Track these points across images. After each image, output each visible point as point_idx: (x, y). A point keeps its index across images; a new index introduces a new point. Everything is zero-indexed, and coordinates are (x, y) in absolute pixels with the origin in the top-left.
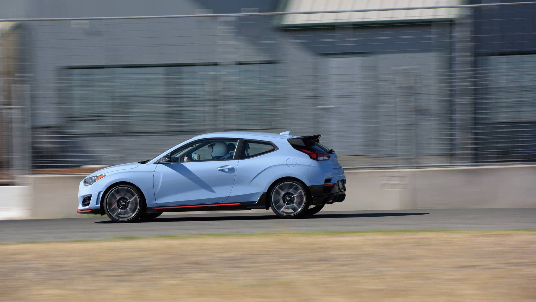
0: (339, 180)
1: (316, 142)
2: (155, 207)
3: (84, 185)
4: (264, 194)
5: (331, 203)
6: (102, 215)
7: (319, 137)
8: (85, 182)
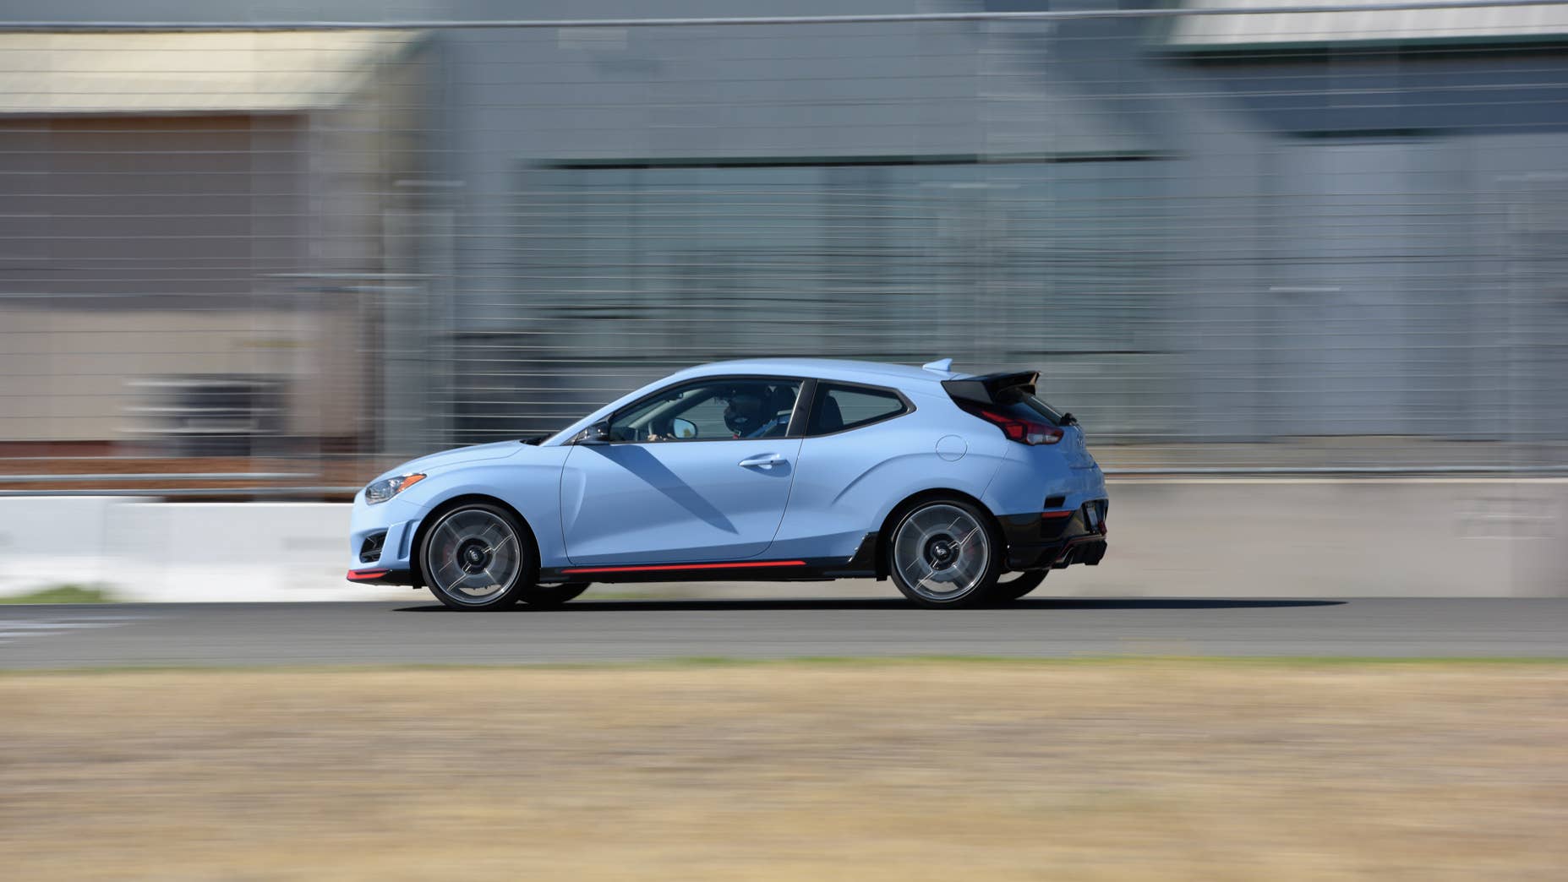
0: (1088, 502)
1: (1024, 394)
2: (565, 568)
3: (367, 501)
4: (870, 538)
5: (1064, 566)
6: (414, 588)
7: (1034, 378)
8: (368, 494)
